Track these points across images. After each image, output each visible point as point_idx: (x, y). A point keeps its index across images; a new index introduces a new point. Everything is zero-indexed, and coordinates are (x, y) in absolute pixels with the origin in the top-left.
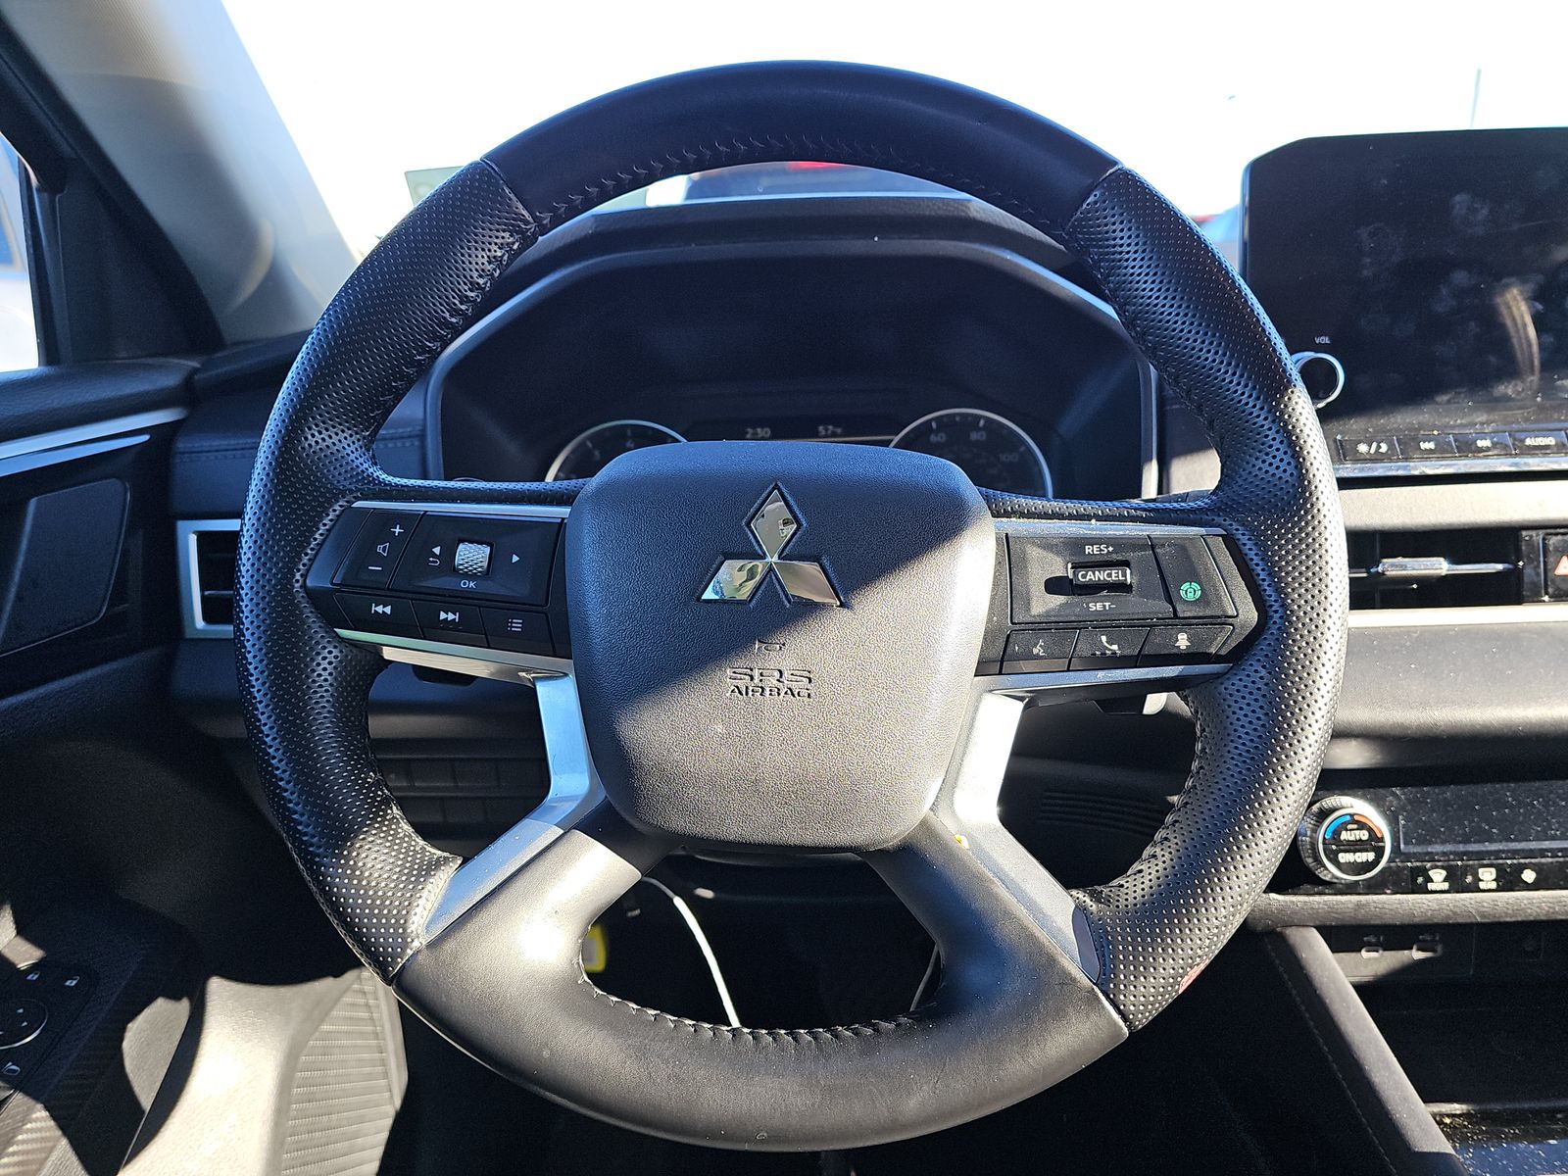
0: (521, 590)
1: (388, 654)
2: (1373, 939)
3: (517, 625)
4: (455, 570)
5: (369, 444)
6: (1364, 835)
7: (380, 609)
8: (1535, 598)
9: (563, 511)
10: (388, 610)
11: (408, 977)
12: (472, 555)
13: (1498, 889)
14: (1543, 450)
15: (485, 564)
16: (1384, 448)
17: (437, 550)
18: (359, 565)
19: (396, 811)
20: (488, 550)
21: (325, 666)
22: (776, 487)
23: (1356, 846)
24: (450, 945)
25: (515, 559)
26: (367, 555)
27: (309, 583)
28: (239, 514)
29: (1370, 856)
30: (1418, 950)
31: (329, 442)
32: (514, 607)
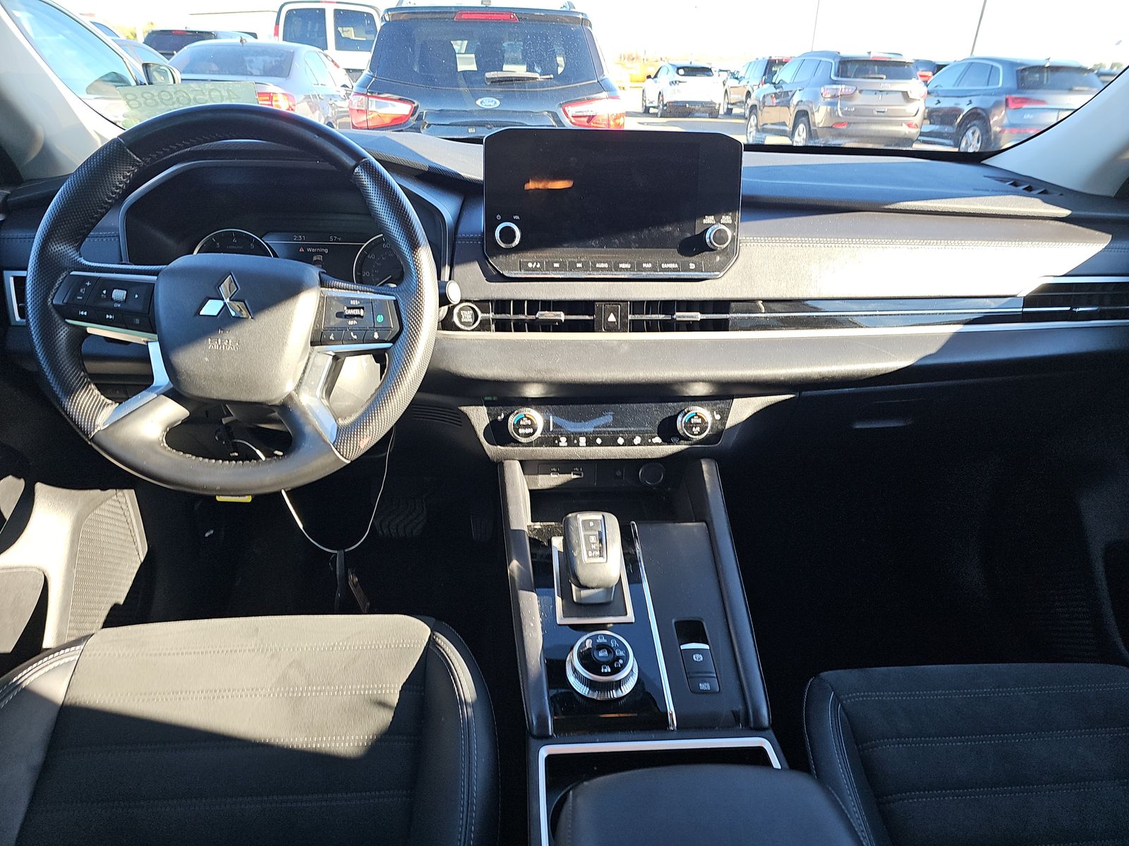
0: (139, 307)
1: (89, 330)
2: (554, 469)
3: (137, 321)
4: (112, 299)
5: (78, 249)
6: (529, 422)
7: (82, 313)
8: (599, 330)
9: (155, 278)
10: (85, 313)
11: (96, 438)
12: (119, 294)
13: (587, 446)
14: (603, 269)
15: (124, 298)
16: (538, 266)
17: (104, 292)
18: (73, 296)
19: (93, 386)
20: (126, 292)
21: (63, 334)
22: (231, 274)
23: (526, 426)
24: (111, 429)
25: (136, 296)
26: (76, 293)
27: (54, 302)
28: (26, 269)
29: (531, 430)
30: (574, 474)
31: (60, 249)
32: (135, 314)
